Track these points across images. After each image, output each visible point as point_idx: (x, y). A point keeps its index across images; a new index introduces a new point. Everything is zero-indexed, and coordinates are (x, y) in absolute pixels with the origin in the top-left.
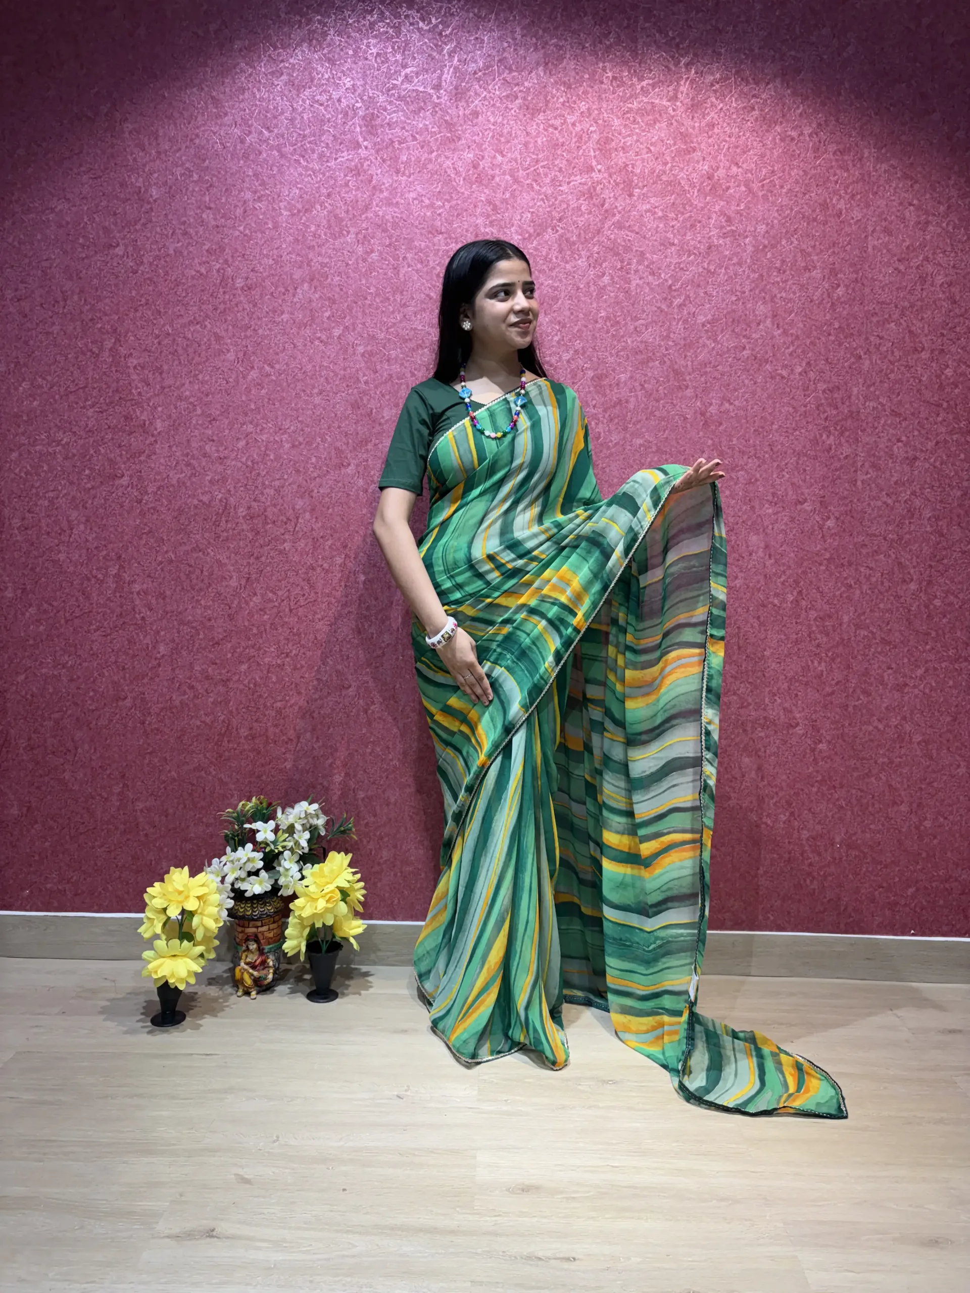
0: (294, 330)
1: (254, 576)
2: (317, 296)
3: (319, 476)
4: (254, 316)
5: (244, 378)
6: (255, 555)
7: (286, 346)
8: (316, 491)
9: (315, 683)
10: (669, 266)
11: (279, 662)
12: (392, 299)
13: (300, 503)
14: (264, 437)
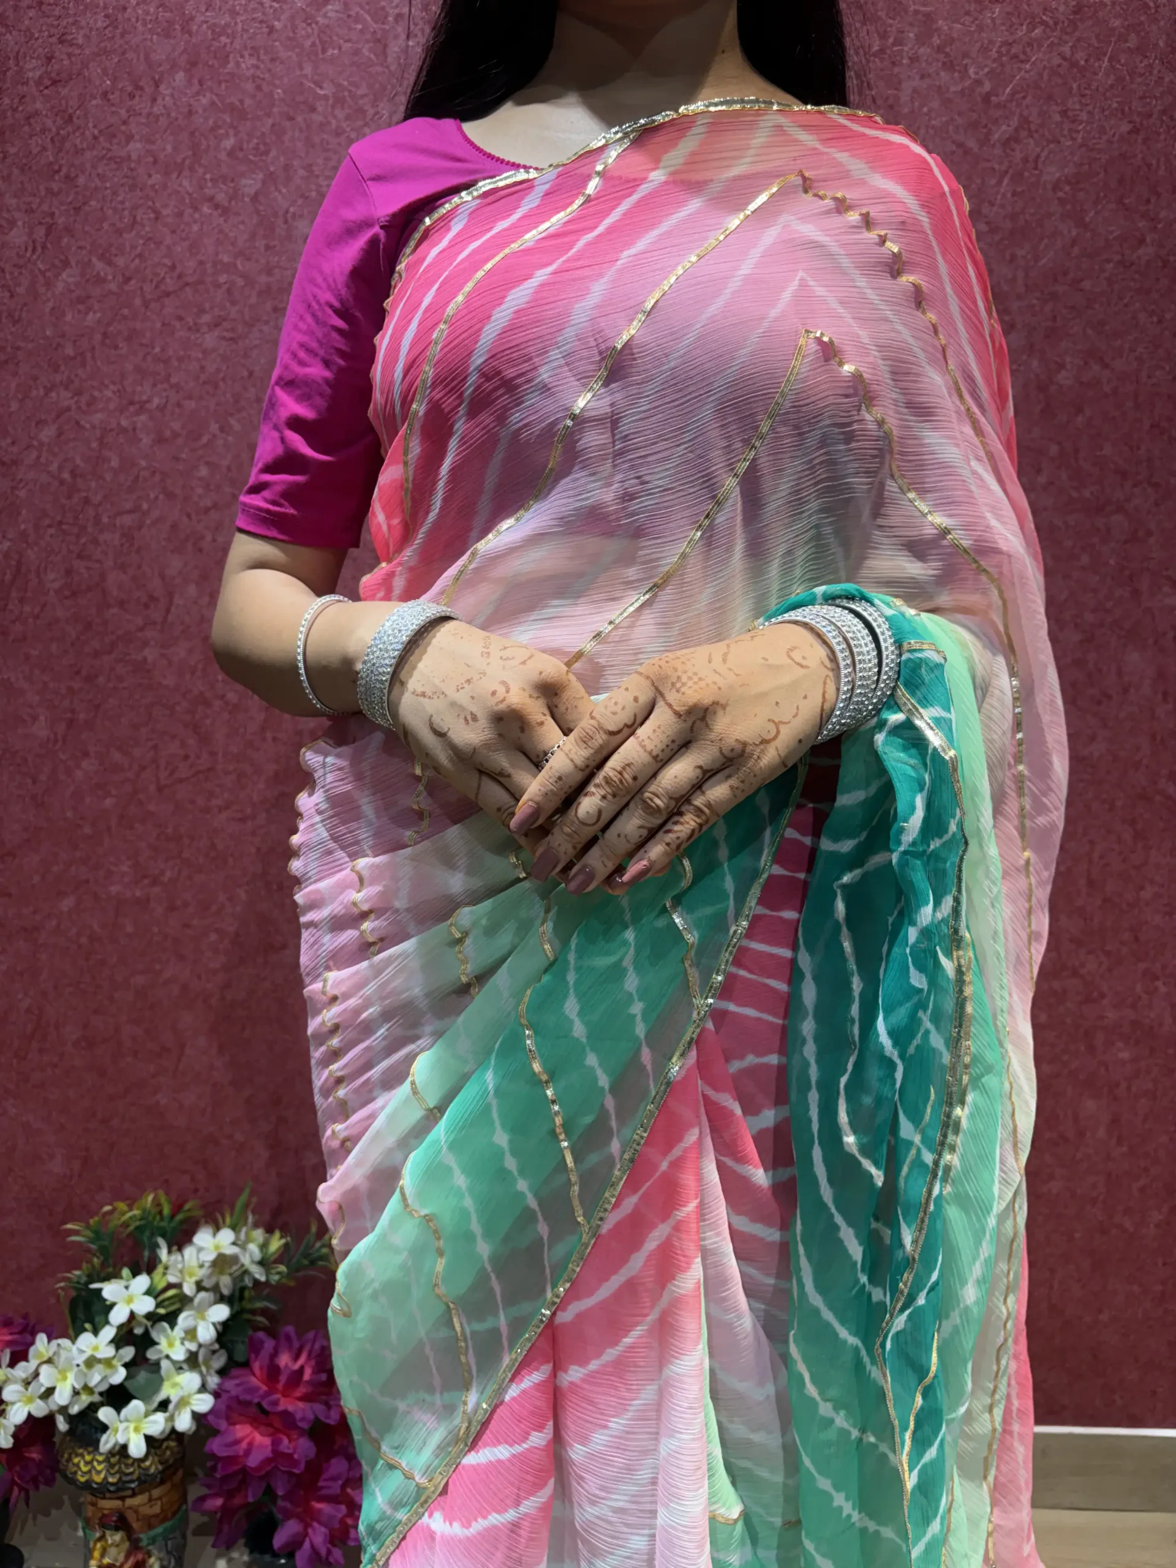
0: (157, 178)
1: (82, 716)
2: (204, 101)
3: (215, 506)
4: (68, 145)
5: (48, 284)
6: (84, 673)
7: (139, 214)
8: (209, 538)
9: (213, 937)
10: (985, 50)
11: (138, 894)
12: (371, 112)
13: (175, 564)
14: (97, 418)
